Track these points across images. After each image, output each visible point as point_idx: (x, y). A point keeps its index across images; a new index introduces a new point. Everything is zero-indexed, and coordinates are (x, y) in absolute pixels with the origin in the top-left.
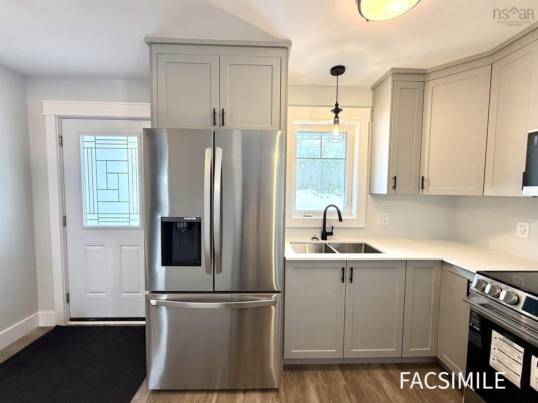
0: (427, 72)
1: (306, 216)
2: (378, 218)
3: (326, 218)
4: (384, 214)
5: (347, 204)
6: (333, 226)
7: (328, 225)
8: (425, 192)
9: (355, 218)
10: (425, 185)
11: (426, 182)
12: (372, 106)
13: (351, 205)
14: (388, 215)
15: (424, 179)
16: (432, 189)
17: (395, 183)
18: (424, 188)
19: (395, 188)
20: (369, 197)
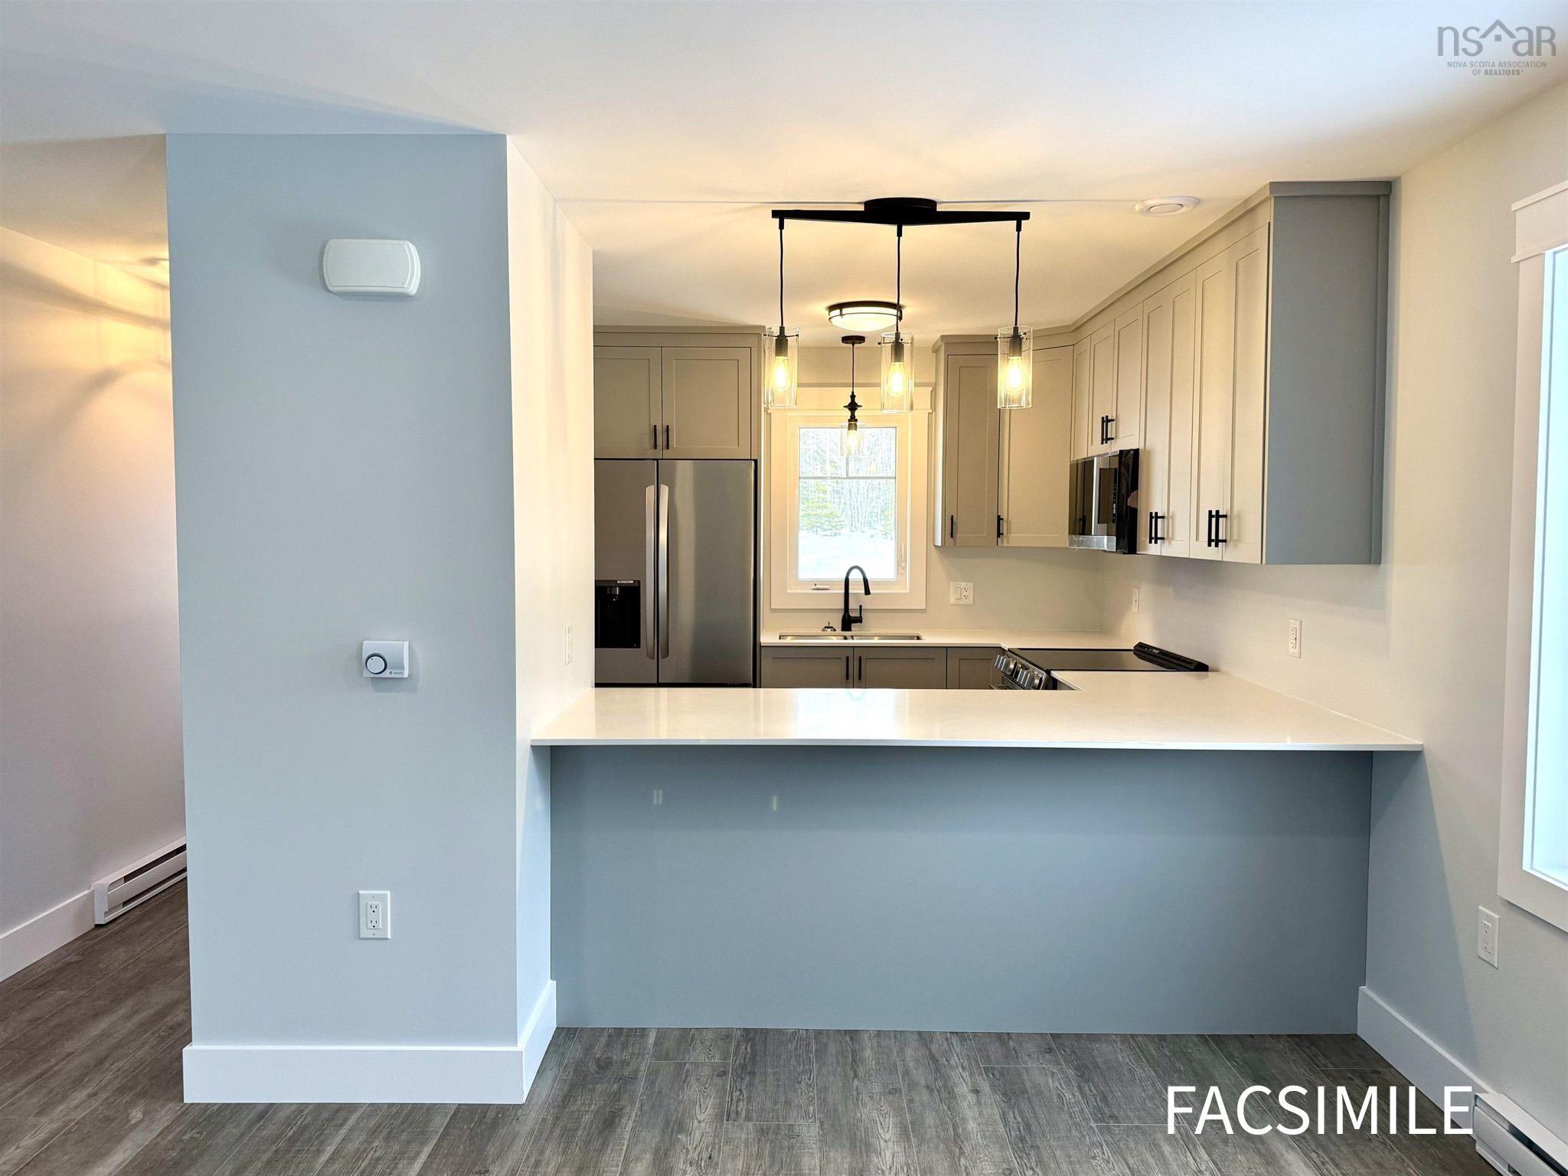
1: (818, 589)
2: (952, 589)
3: (850, 591)
4: (964, 583)
5: (898, 565)
6: (861, 607)
7: (853, 605)
8: (1004, 542)
9: (908, 591)
10: (1004, 530)
11: (1005, 524)
12: (934, 381)
13: (904, 568)
14: (971, 585)
15: (1002, 519)
16: (1015, 537)
17: (951, 527)
18: (1002, 534)
19: (952, 537)
20: (934, 552)
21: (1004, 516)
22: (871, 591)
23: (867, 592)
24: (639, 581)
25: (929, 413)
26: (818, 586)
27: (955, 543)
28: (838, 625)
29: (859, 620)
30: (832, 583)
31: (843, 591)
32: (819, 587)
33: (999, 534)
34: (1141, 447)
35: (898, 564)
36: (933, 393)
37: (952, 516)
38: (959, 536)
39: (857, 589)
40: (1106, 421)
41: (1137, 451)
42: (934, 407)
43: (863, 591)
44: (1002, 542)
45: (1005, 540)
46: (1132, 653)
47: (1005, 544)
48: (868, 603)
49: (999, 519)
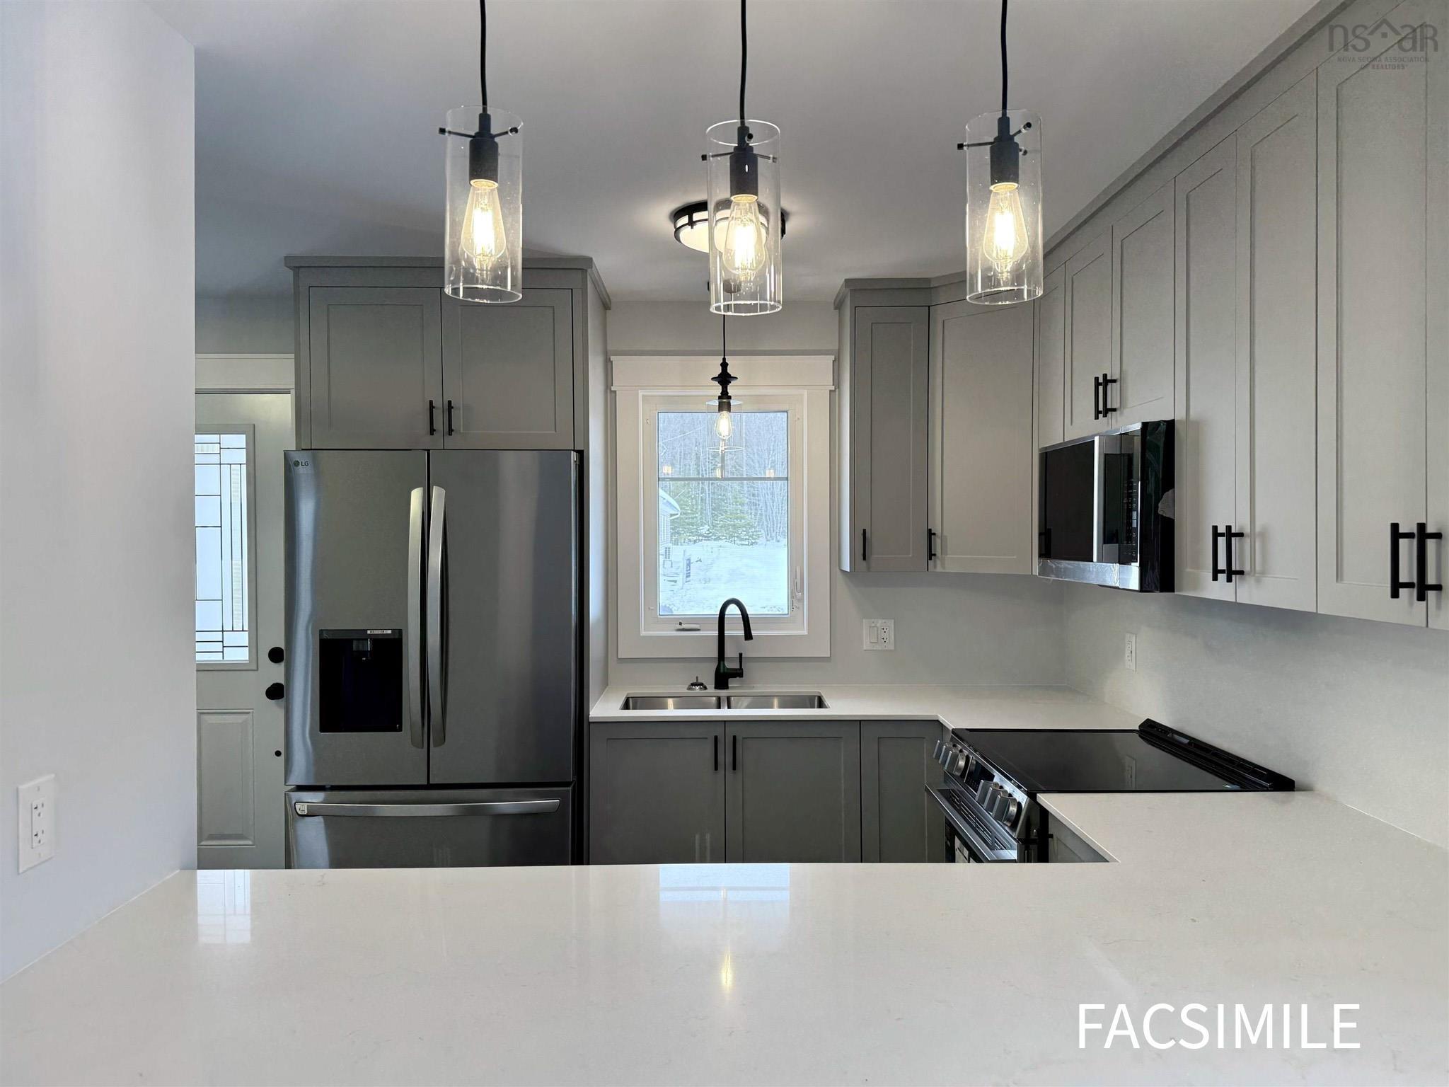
0: (932, 286)
1: (684, 630)
2: (865, 632)
3: (726, 633)
4: (880, 621)
5: (792, 597)
6: (741, 655)
7: (730, 652)
8: (938, 567)
9: (805, 632)
10: (937, 549)
11: (938, 541)
12: (837, 348)
13: (801, 600)
14: (891, 623)
15: (934, 534)
16: (951, 561)
17: (864, 545)
18: (935, 555)
19: (864, 559)
20: (840, 580)
21: (937, 529)
22: (753, 633)
23: (748, 636)
24: (400, 631)
25: (830, 391)
26: (684, 626)
27: (869, 568)
28: (709, 680)
29: (738, 673)
30: (703, 620)
31: (716, 633)
32: (686, 625)
33: (931, 555)
34: (1180, 416)
35: (792, 593)
36: (836, 364)
37: (864, 531)
38: (874, 557)
39: (734, 630)
40: (1103, 383)
41: (1171, 424)
42: (837, 382)
43: (742, 633)
44: (935, 567)
45: (938, 563)
46: (1136, 735)
47: (939, 569)
48: (750, 649)
49: (930, 534)
